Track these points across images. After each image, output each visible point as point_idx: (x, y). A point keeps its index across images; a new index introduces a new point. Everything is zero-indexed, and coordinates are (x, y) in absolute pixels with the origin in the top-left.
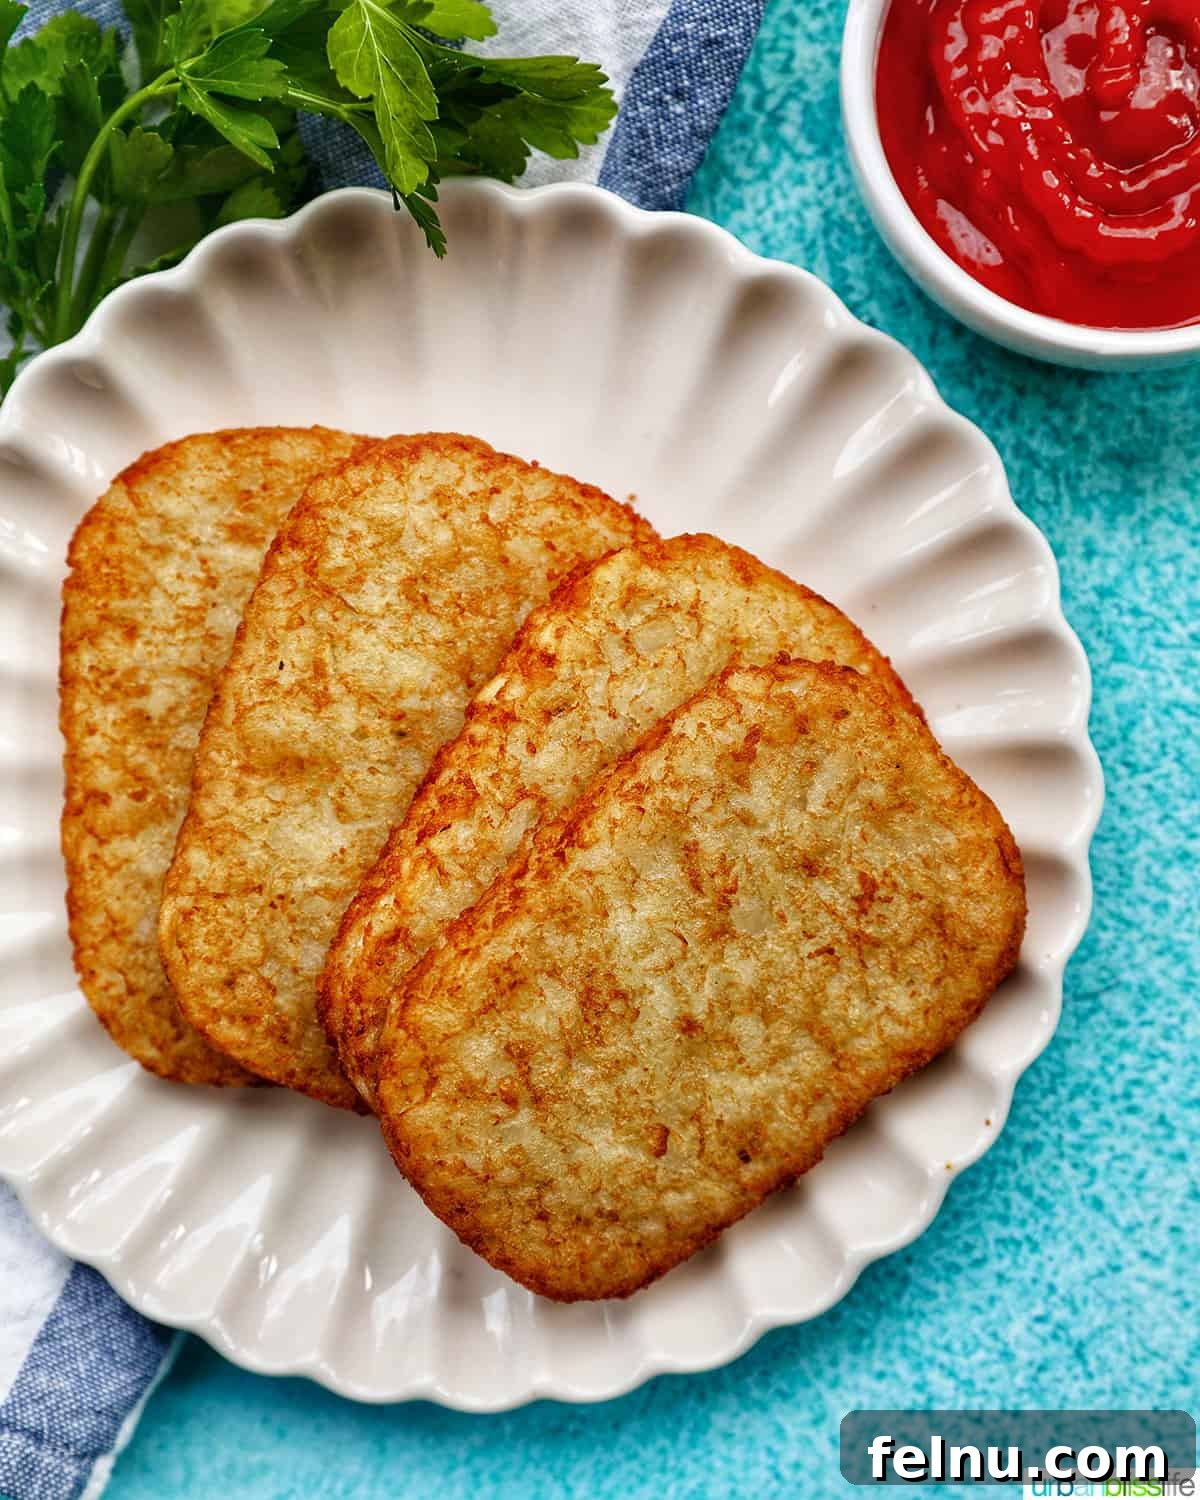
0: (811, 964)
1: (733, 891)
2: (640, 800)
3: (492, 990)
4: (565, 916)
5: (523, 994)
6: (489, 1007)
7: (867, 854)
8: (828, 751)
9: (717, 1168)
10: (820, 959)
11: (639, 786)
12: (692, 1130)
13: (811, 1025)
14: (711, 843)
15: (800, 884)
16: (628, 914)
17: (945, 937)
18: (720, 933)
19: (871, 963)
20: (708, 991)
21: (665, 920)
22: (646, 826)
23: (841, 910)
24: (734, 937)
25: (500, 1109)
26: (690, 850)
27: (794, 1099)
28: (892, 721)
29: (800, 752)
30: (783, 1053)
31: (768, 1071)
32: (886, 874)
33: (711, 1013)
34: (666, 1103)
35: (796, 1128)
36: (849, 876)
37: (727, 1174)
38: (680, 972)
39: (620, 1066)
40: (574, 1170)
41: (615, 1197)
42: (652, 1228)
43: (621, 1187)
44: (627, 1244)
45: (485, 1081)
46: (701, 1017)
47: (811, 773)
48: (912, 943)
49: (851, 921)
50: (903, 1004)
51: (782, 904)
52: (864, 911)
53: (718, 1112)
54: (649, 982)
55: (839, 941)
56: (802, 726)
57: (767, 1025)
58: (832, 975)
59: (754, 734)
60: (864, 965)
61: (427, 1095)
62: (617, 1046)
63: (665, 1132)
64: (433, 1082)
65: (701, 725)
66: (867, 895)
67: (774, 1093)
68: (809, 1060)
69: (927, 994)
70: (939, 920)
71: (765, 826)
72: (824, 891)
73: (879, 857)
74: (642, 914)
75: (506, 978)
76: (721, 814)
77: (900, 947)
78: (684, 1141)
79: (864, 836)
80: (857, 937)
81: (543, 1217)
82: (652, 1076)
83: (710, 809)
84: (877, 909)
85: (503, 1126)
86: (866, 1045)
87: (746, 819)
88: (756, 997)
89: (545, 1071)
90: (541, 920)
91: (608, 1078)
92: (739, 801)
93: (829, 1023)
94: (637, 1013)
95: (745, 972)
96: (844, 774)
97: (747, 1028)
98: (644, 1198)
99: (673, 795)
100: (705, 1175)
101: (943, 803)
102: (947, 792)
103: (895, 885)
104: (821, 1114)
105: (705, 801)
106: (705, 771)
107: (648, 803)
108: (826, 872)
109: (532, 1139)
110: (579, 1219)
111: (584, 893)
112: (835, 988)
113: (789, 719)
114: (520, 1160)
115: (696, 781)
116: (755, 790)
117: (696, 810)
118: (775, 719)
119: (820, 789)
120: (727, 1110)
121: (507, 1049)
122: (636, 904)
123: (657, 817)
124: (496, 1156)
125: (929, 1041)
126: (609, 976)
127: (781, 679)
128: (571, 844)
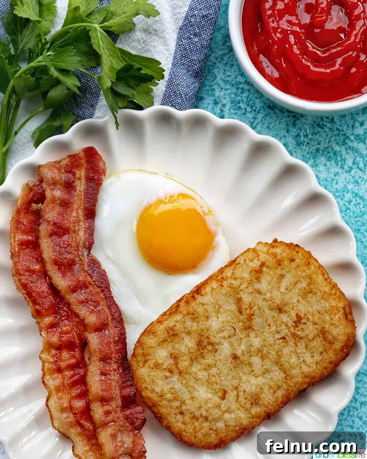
0: (278, 342)
1: (253, 315)
2: (222, 282)
3: (166, 335)
4: (194, 317)
5: (177, 338)
6: (165, 341)
7: (299, 307)
8: (288, 272)
9: (243, 408)
10: (281, 340)
11: (222, 278)
12: (235, 392)
13: (277, 363)
14: (246, 298)
15: (276, 315)
16: (216, 318)
17: (325, 339)
18: (248, 328)
19: (299, 344)
20: (243, 347)
21: (228, 322)
22: (223, 291)
23: (289, 325)
24: (253, 330)
25: (168, 374)
26: (239, 300)
27: (270, 387)
28: (309, 263)
29: (279, 271)
30: (267, 371)
31: (263, 377)
32: (305, 315)
33: (243, 354)
34: (228, 382)
35: (271, 397)
36: (293, 314)
37: (247, 410)
38: (234, 339)
39: (209, 366)
40: (192, 398)
41: (207, 411)
42: (220, 425)
43: (208, 408)
44: (212, 429)
45: (163, 364)
46: (239, 355)
47: (282, 278)
48: (313, 339)
49: (292, 330)
50: (309, 360)
51: (270, 321)
52: (297, 326)
53: (244, 388)
54: (222, 341)
55: (288, 336)
56: (279, 263)
57: (263, 361)
58: (285, 346)
59: (263, 264)
60: (296, 345)
61: (144, 365)
62: (209, 360)
63: (225, 392)
64: (146, 361)
65: (245, 260)
66: (298, 320)
67: (264, 384)
68: (277, 375)
69: (317, 357)
70: (323, 333)
71: (265, 294)
72: (284, 318)
73: (303, 309)
74: (220, 320)
75: (171, 332)
76: (250, 289)
77: (309, 340)
78: (231, 395)
79: (298, 301)
80: (294, 335)
81: (182, 413)
82: (221, 372)
83: (247, 288)
84: (301, 326)
85: (168, 380)
86: (295, 372)
87: (259, 292)
88: (259, 351)
89: (184, 364)
90: (184, 316)
91: (205, 369)
92: (257, 286)
93: (283, 363)
94: (216, 350)
95: (256, 342)
96: (293, 280)
97: (256, 360)
98: (216, 413)
99: (234, 282)
100: (239, 409)
101: (325, 292)
102: (327, 289)
103: (308, 319)
104: (280, 393)
105: (245, 285)
106: (246, 275)
107: (225, 283)
108: (285, 312)
109: (178, 386)
110: (194, 416)
111: (200, 310)
112: (286, 351)
113: (275, 261)
114: (173, 391)
115: (242, 278)
116: (262, 283)
117: (242, 287)
118: (271, 262)
119: (284, 283)
120: (247, 388)
121: (171, 355)
122: (219, 316)
123: (228, 289)
124: (165, 389)
125: (317, 373)
126: (208, 337)
127: (273, 247)
128: (198, 294)
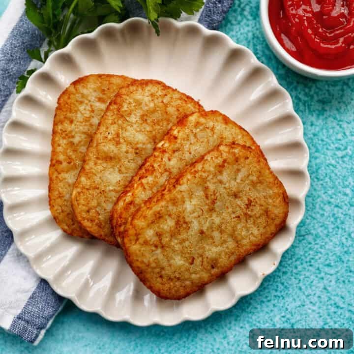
0: (234, 220)
1: (216, 200)
2: (195, 174)
3: (154, 218)
4: (174, 201)
5: (162, 220)
6: (153, 222)
7: (250, 194)
8: (243, 167)
9: (206, 269)
10: (236, 219)
11: (195, 171)
12: (200, 259)
13: (233, 235)
14: (212, 187)
15: (233, 200)
16: (189, 202)
17: (268, 216)
18: (212, 210)
19: (249, 221)
20: (207, 224)
21: (198, 205)
22: (196, 181)
23: (242, 207)
24: (215, 211)
25: (153, 248)
26: (206, 188)
27: (226, 253)
28: (259, 161)
29: (235, 167)
30: (225, 242)
31: (221, 246)
32: (254, 199)
33: (208, 229)
34: (194, 251)
35: (226, 261)
36: (245, 199)
37: (208, 271)
38: (201, 219)
39: (184, 241)
40: (170, 265)
41: (180, 273)
42: (188, 283)
43: (181, 271)
44: (181, 286)
45: (150, 241)
46: (205, 231)
47: (238, 172)
48: (259, 217)
49: (245, 210)
50: (256, 232)
51: (228, 204)
52: (248, 208)
53: (207, 255)
54: (193, 220)
55: (241, 215)
56: (237, 160)
57: (221, 234)
58: (238, 223)
59: (225, 161)
60: (247, 222)
61: (136, 243)
62: (184, 236)
63: (194, 259)
64: (137, 239)
65: (212, 158)
66: (249, 204)
67: (221, 252)
68: (231, 244)
69: (262, 230)
70: (267, 212)
71: (225, 184)
72: (239, 202)
73: (253, 195)
74: (193, 203)
75: (158, 215)
76: (215, 180)
77: (257, 218)
78: (198, 261)
79: (250, 189)
80: (246, 214)
81: (161, 277)
82: (192, 244)
83: (212, 179)
84: (251, 208)
85: (153, 253)
86: (245, 242)
87: (221, 182)
88: (219, 227)
89: (165, 240)
90: (168, 202)
91: (181, 243)
92: (219, 177)
93: (236, 235)
94: (189, 228)
95: (217, 221)
96: (246, 173)
97: (216, 234)
98: (187, 275)
99: (204, 174)
100: (202, 271)
101: (270, 183)
102: (271, 180)
103: (256, 202)
104: (233, 258)
105: (211, 176)
106: (212, 169)
107: (197, 175)
108: (240, 197)
109: (161, 257)
110: (170, 278)
111: (179, 196)
112: (239, 227)
113: (234, 158)
114: (157, 261)
115: (209, 171)
116: (224, 175)
117: (209, 179)
118: (231, 158)
119: (240, 176)
120: (210, 255)
121: (157, 233)
122: (192, 200)
123: (199, 179)
124: (151, 260)
125: (261, 242)
126: (184, 218)
127: (233, 148)
128: (177, 184)
